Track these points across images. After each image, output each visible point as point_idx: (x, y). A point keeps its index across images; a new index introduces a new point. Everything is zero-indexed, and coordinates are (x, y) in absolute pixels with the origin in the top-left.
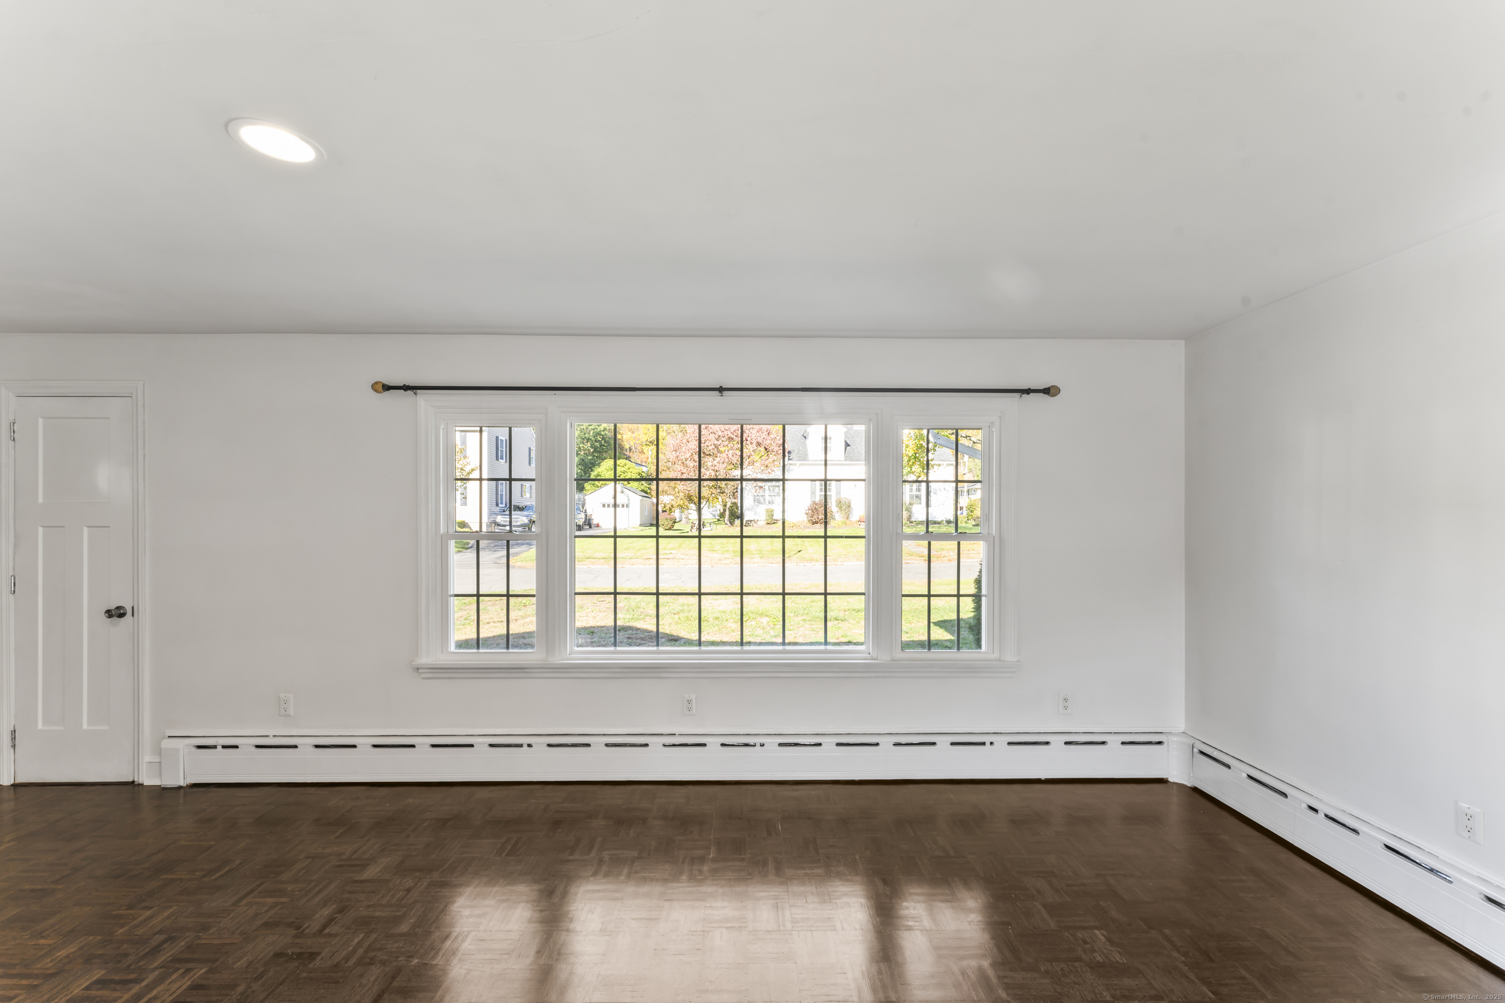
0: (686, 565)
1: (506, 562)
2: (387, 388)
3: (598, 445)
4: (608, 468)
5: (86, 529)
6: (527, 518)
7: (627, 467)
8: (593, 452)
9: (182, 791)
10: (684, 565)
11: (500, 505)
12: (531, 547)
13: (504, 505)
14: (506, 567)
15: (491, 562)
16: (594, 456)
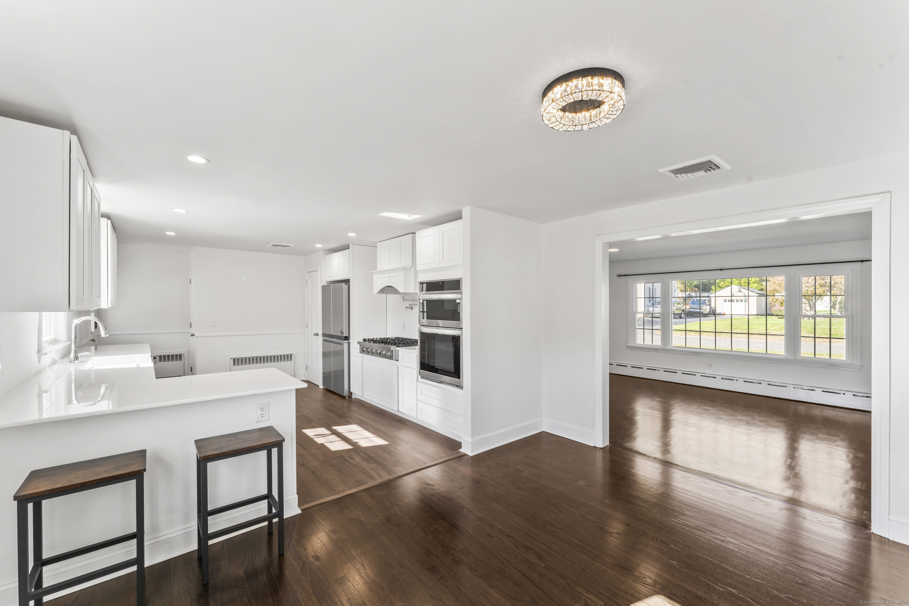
2: (620, 276)
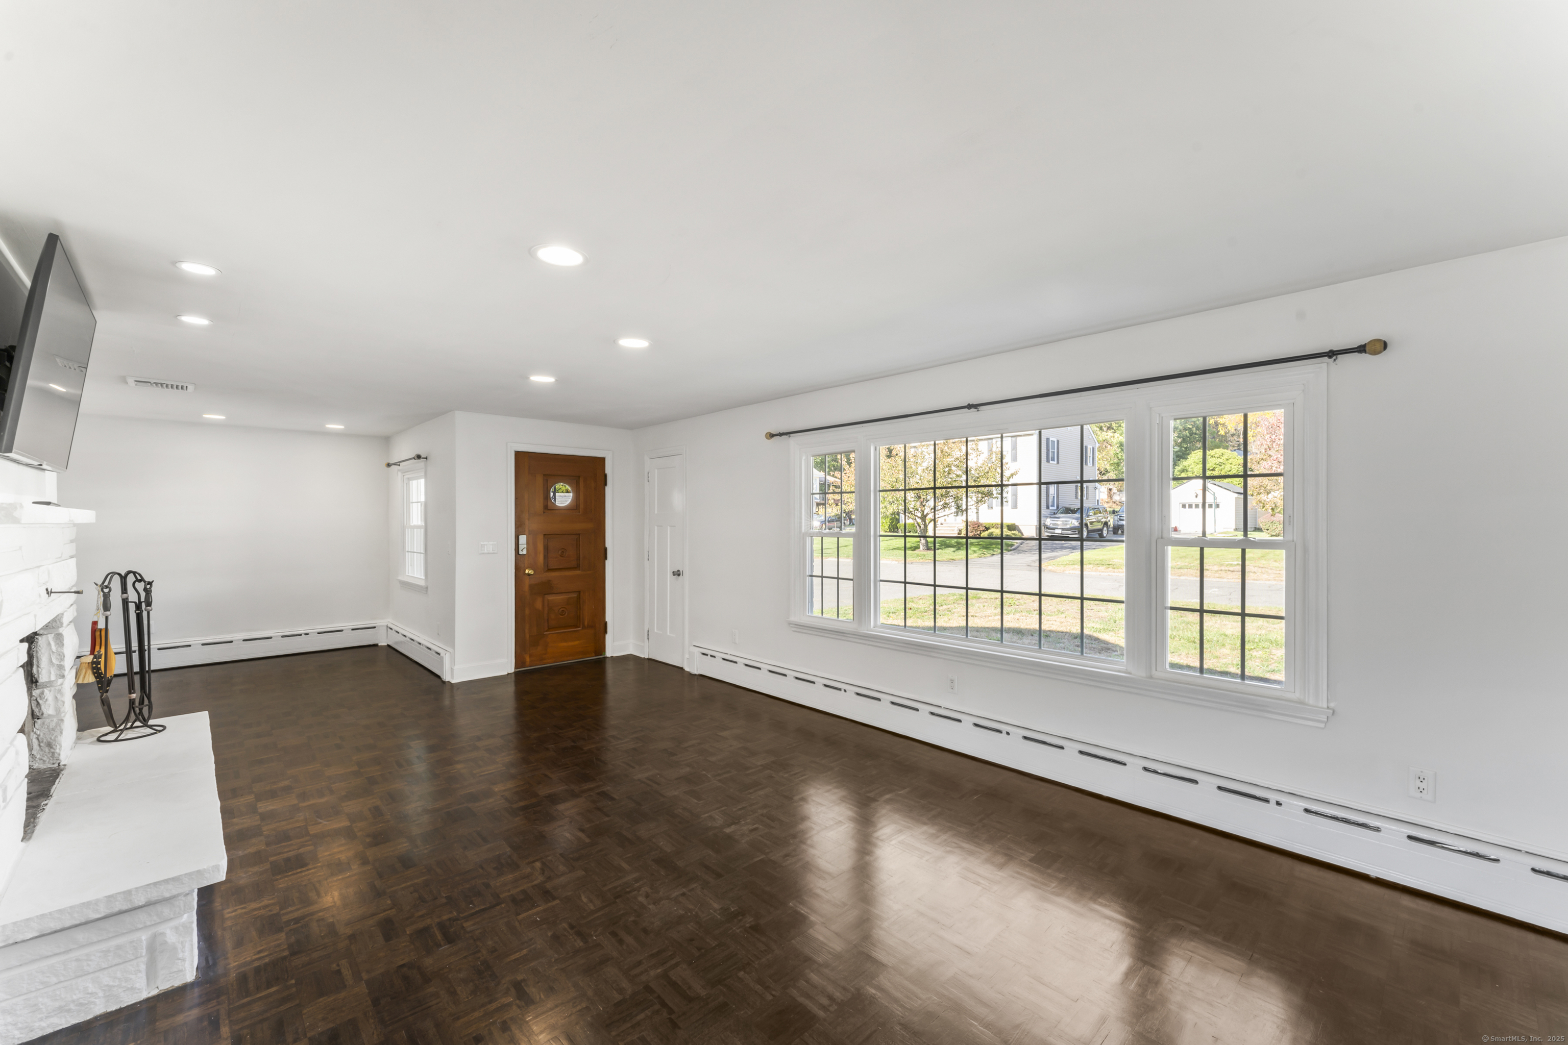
0: (1257, 580)
1: (1038, 565)
3: (1188, 435)
4: (1196, 461)
5: (669, 527)
6: (1077, 521)
7: (1225, 457)
8: (1181, 443)
9: (696, 677)
10: (1254, 580)
11: (1051, 508)
12: (1073, 551)
13: (1055, 508)
14: (1038, 571)
15: (1025, 565)
16: (1182, 447)
